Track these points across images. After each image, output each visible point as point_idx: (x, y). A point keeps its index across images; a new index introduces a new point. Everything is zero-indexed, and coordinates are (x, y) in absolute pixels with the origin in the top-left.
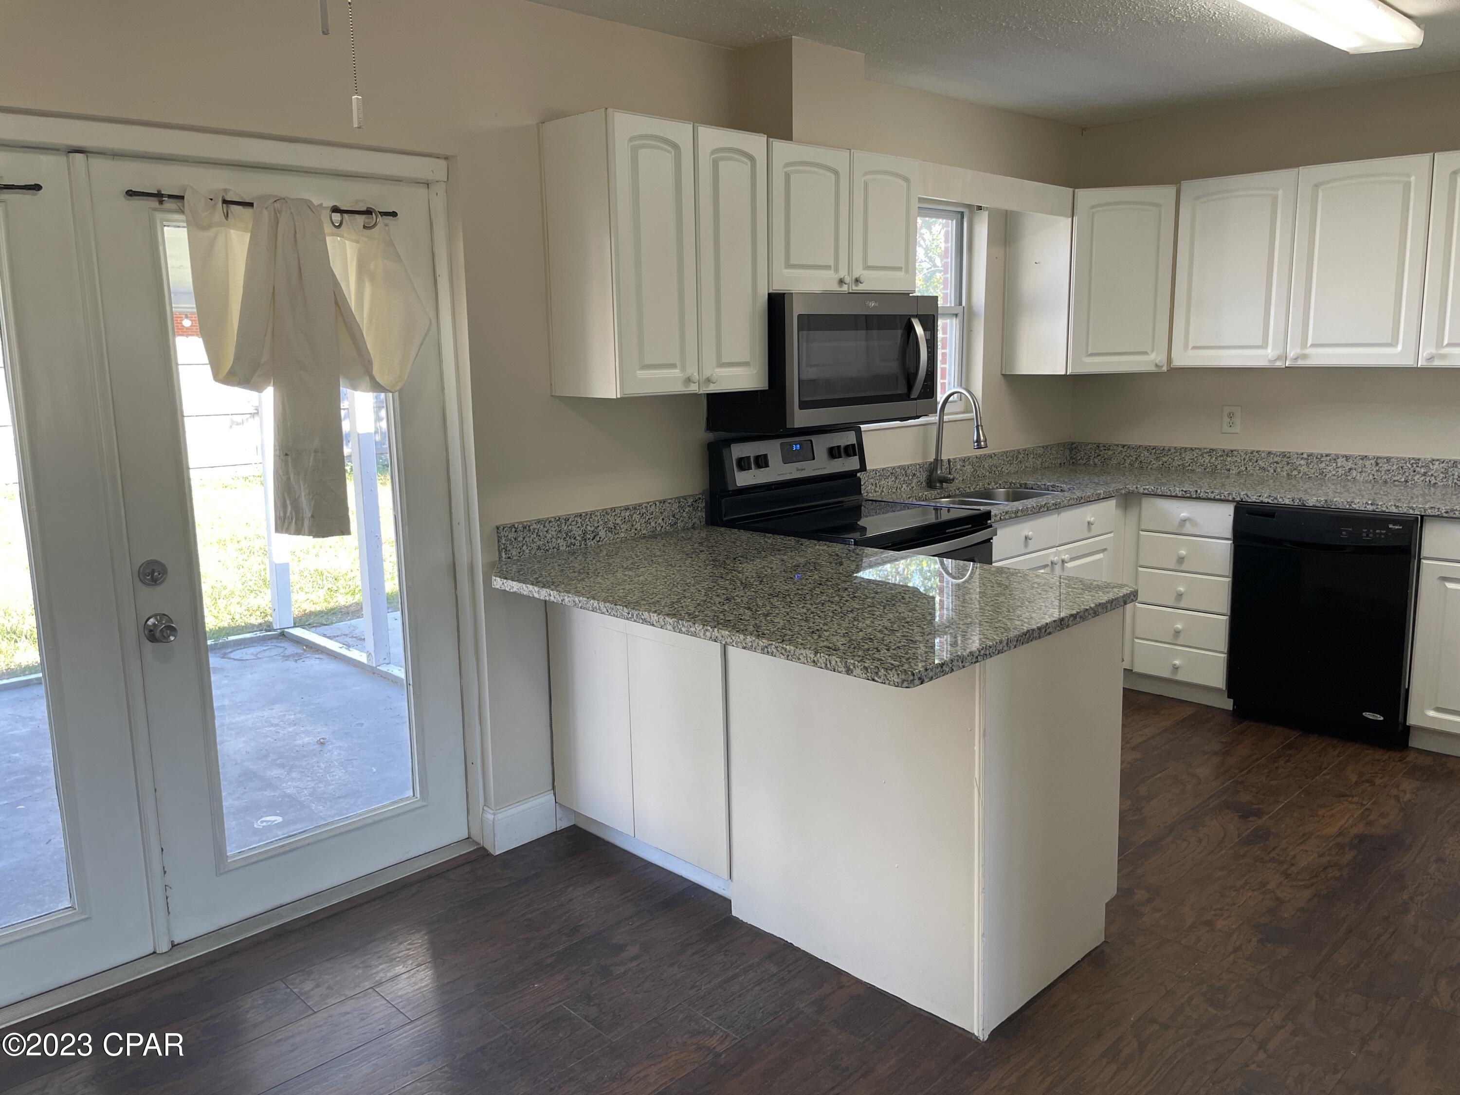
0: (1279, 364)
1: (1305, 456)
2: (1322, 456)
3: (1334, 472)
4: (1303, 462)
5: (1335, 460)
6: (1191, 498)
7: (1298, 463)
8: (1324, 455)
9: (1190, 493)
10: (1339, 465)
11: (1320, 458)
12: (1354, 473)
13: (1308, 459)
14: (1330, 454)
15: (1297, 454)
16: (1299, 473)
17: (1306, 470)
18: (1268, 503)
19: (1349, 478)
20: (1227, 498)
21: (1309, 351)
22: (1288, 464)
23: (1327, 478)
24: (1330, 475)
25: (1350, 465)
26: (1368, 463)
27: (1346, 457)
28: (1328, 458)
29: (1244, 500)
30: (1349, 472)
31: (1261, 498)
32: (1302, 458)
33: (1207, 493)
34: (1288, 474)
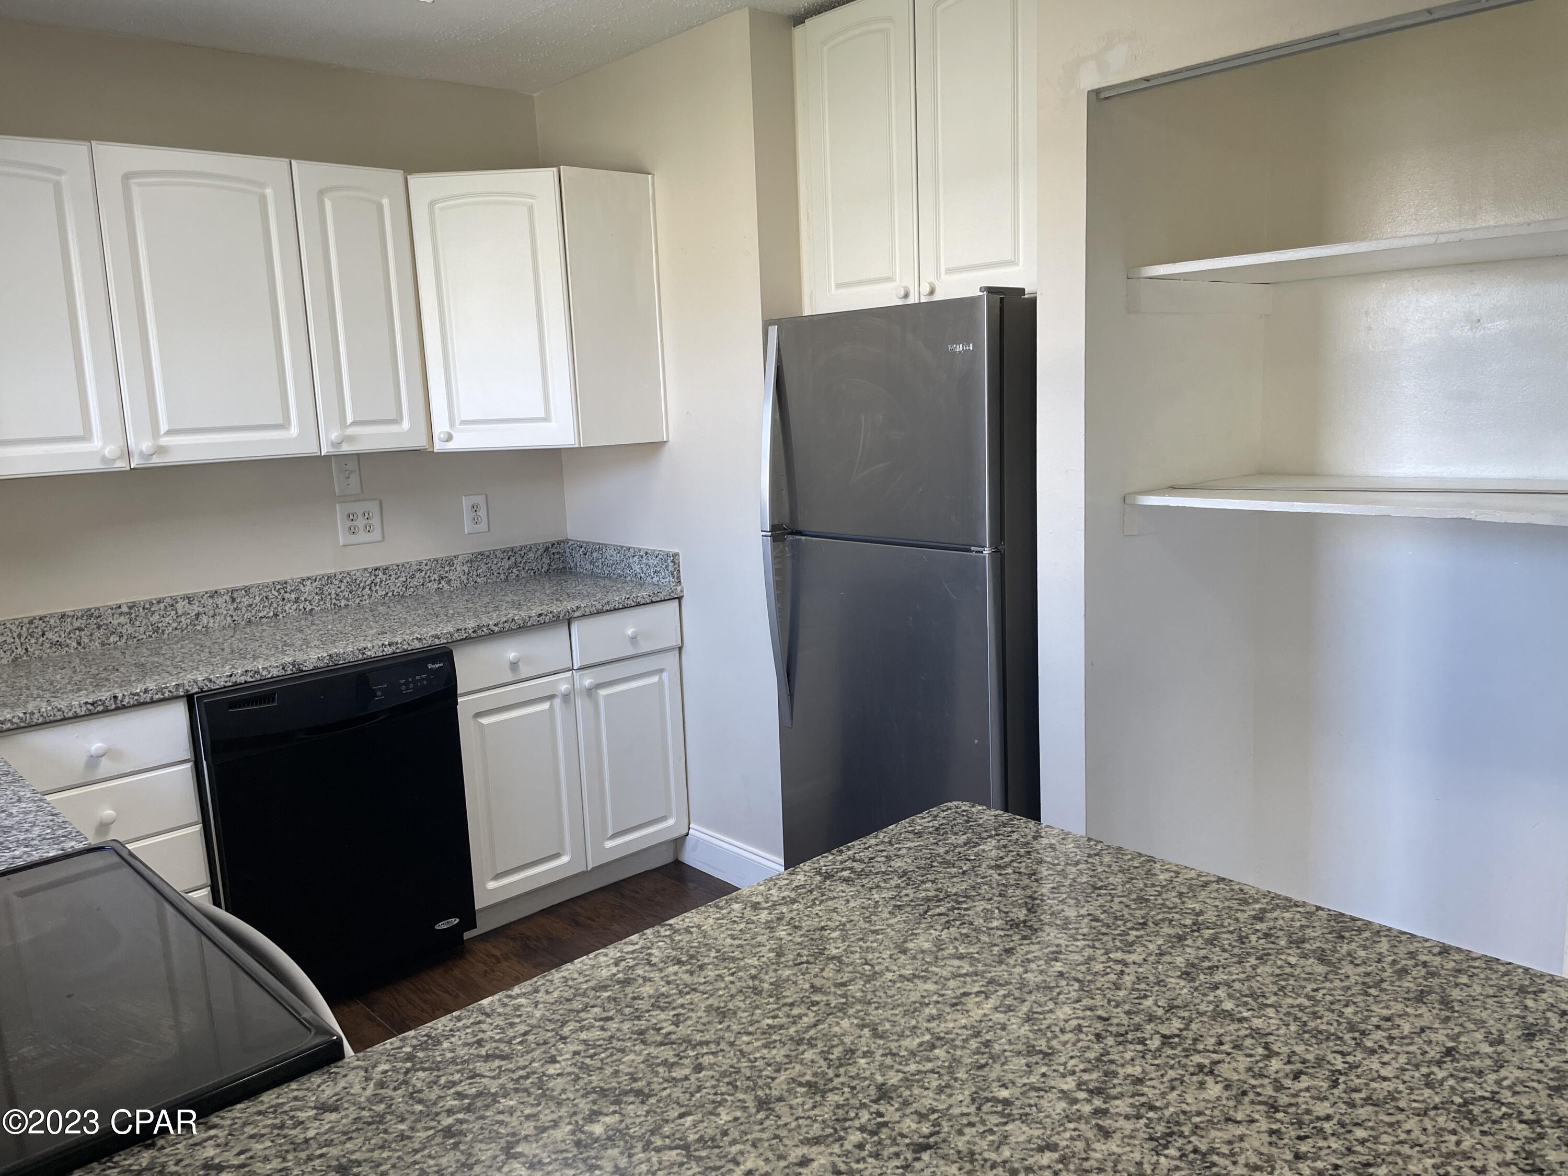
0: (121, 465)
1: (125, 609)
2: (152, 604)
3: (175, 625)
4: (122, 620)
5: (172, 605)
6: (106, 711)
7: (115, 622)
8: (155, 602)
9: (102, 704)
10: (180, 612)
11: (148, 608)
12: (204, 620)
13: (130, 614)
14: (164, 599)
15: (112, 609)
16: (121, 637)
17: (131, 630)
18: (246, 682)
19: (199, 628)
20: (175, 694)
21: (164, 441)
22: (99, 627)
23: (166, 636)
24: (170, 629)
25: (196, 608)
26: (220, 601)
27: (189, 598)
28: (162, 605)
29: (206, 689)
30: (197, 619)
31: (233, 679)
32: (121, 614)
33: (137, 694)
34: (103, 644)
